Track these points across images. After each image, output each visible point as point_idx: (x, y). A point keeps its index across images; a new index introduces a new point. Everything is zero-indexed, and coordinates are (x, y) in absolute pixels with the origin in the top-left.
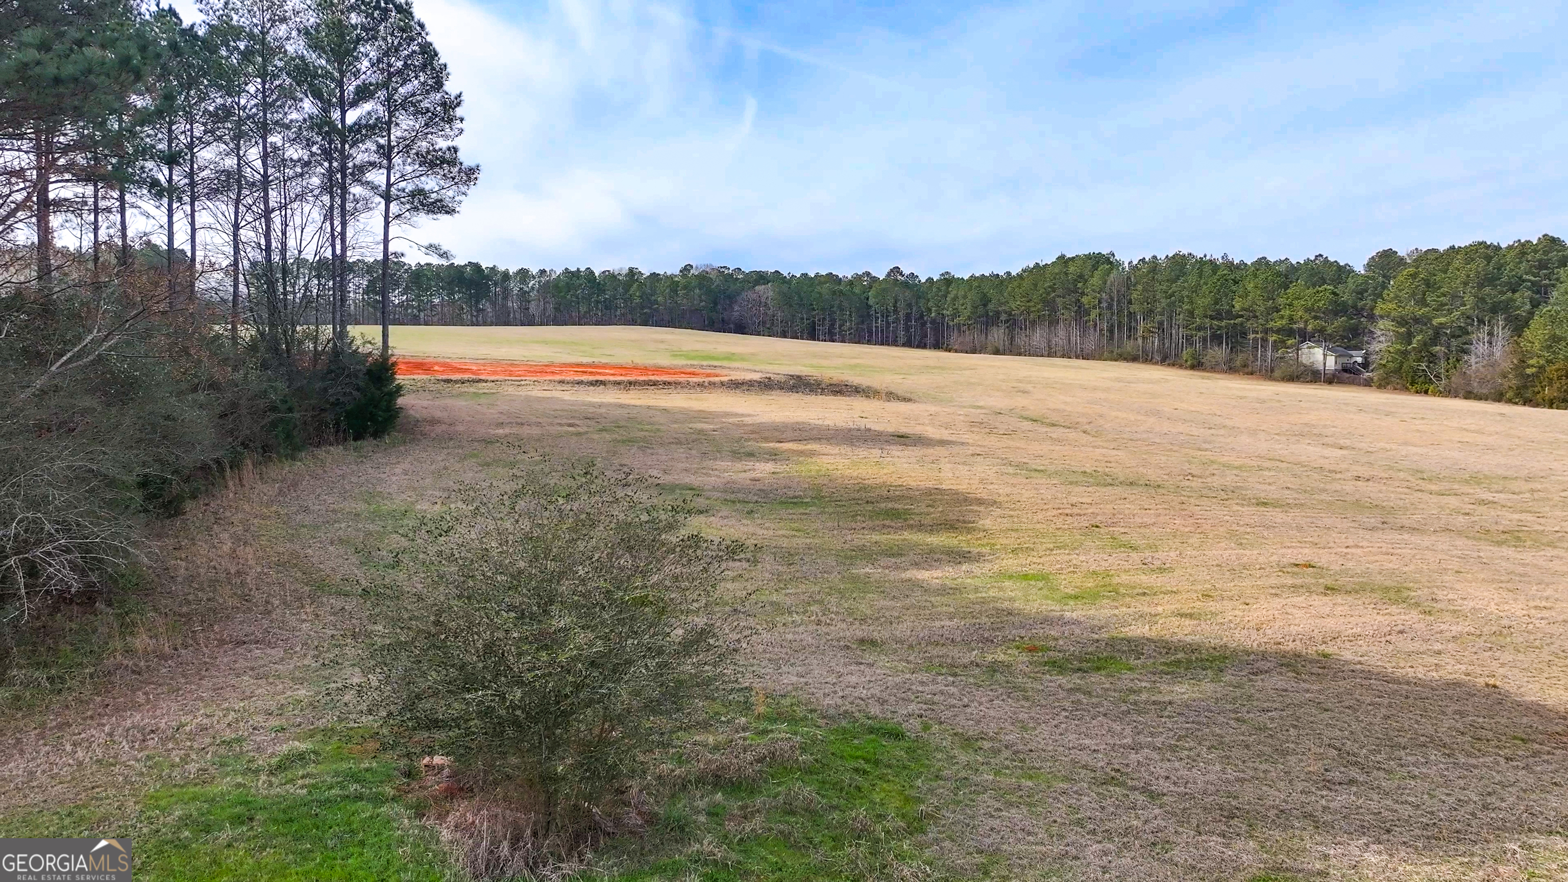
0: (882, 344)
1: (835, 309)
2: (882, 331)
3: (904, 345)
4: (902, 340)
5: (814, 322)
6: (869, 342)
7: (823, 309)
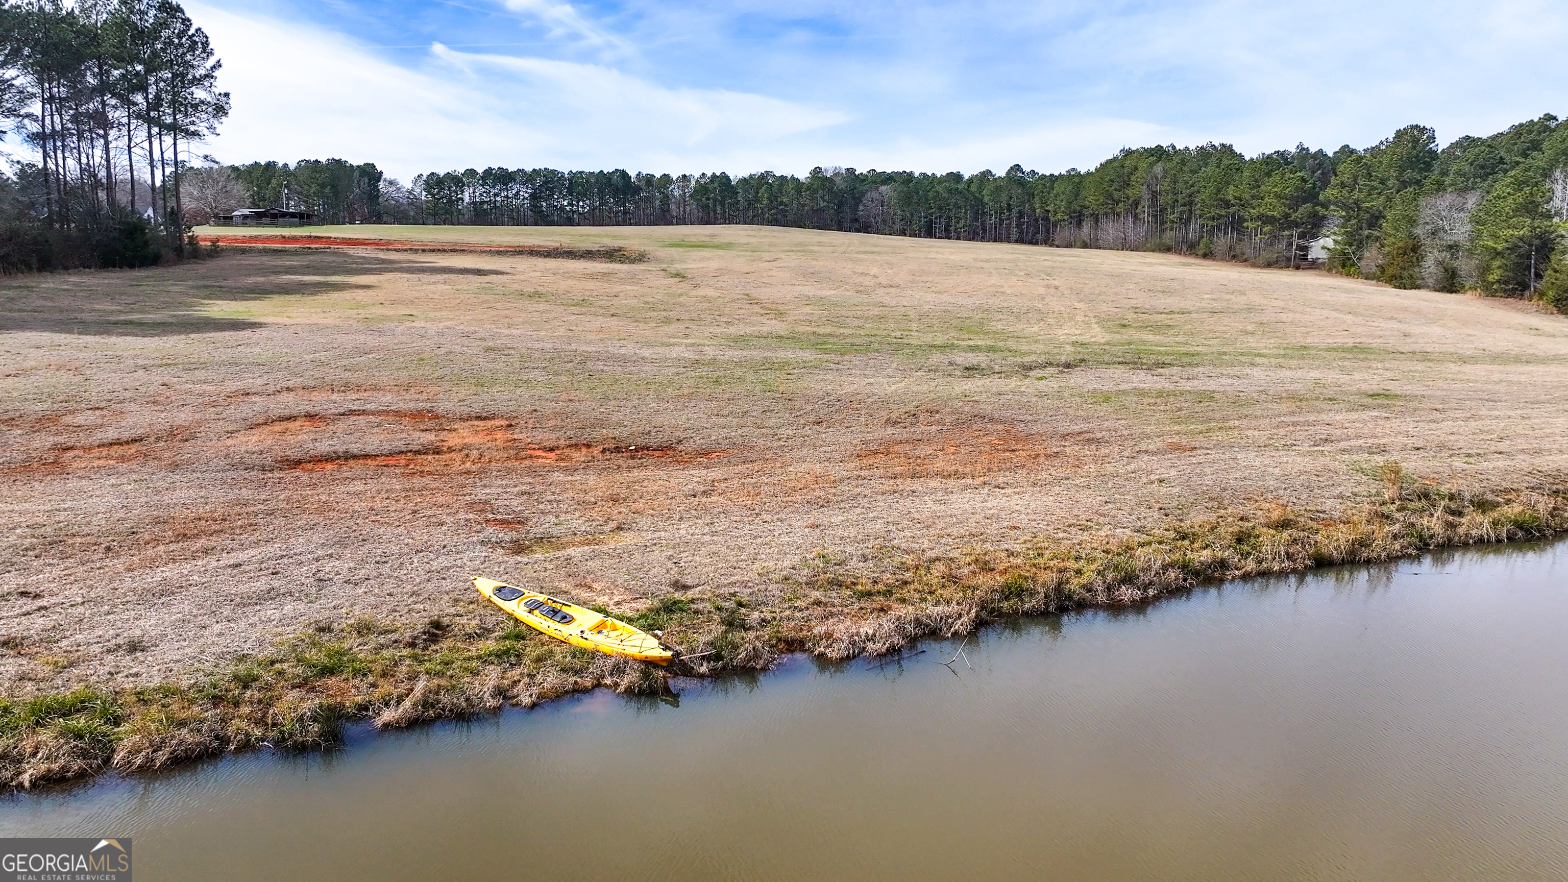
0: (995, 241)
1: (951, 207)
2: (995, 228)
3: (1017, 241)
4: (1014, 237)
5: (931, 220)
6: (983, 239)
7: (940, 208)
